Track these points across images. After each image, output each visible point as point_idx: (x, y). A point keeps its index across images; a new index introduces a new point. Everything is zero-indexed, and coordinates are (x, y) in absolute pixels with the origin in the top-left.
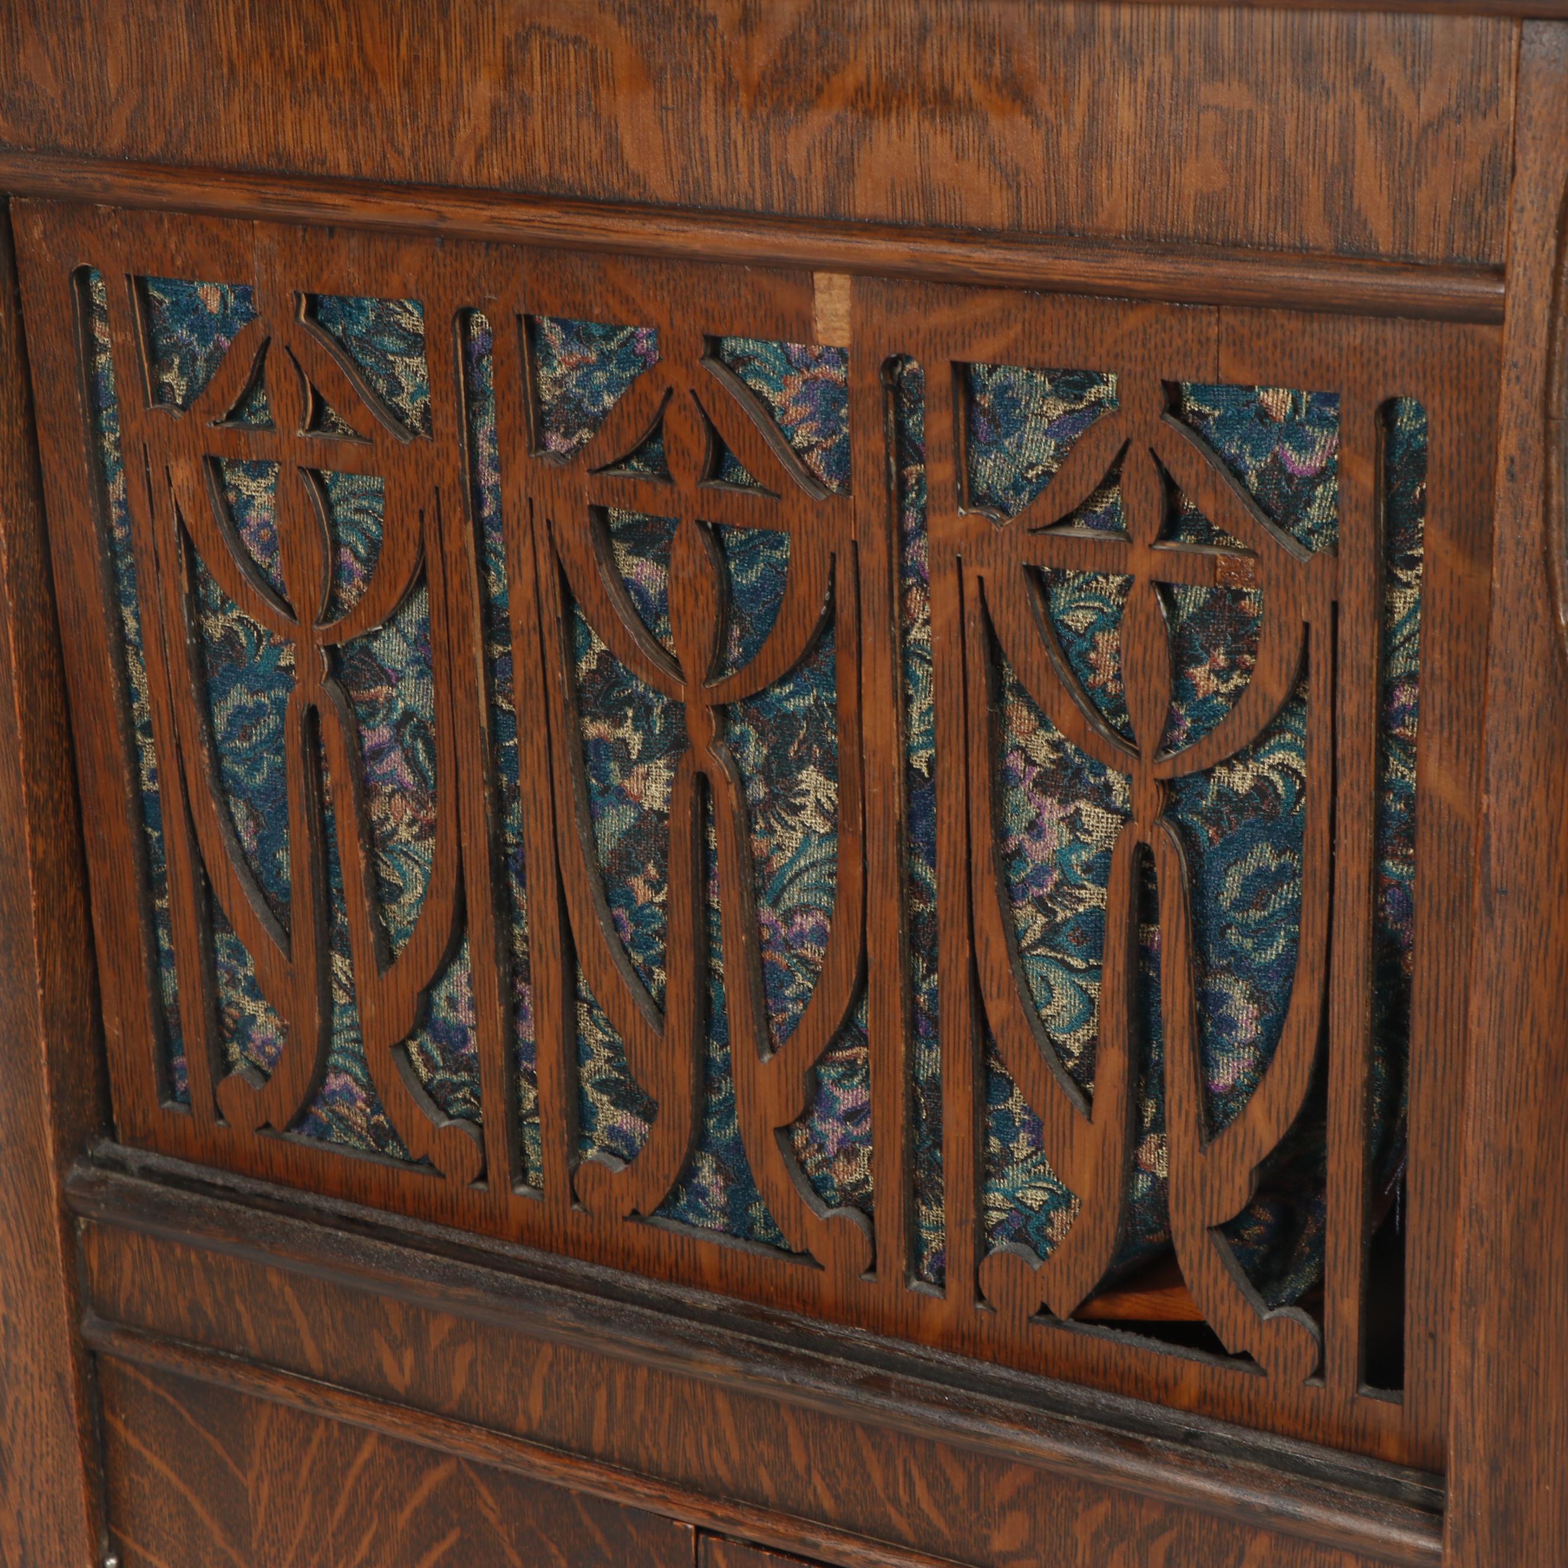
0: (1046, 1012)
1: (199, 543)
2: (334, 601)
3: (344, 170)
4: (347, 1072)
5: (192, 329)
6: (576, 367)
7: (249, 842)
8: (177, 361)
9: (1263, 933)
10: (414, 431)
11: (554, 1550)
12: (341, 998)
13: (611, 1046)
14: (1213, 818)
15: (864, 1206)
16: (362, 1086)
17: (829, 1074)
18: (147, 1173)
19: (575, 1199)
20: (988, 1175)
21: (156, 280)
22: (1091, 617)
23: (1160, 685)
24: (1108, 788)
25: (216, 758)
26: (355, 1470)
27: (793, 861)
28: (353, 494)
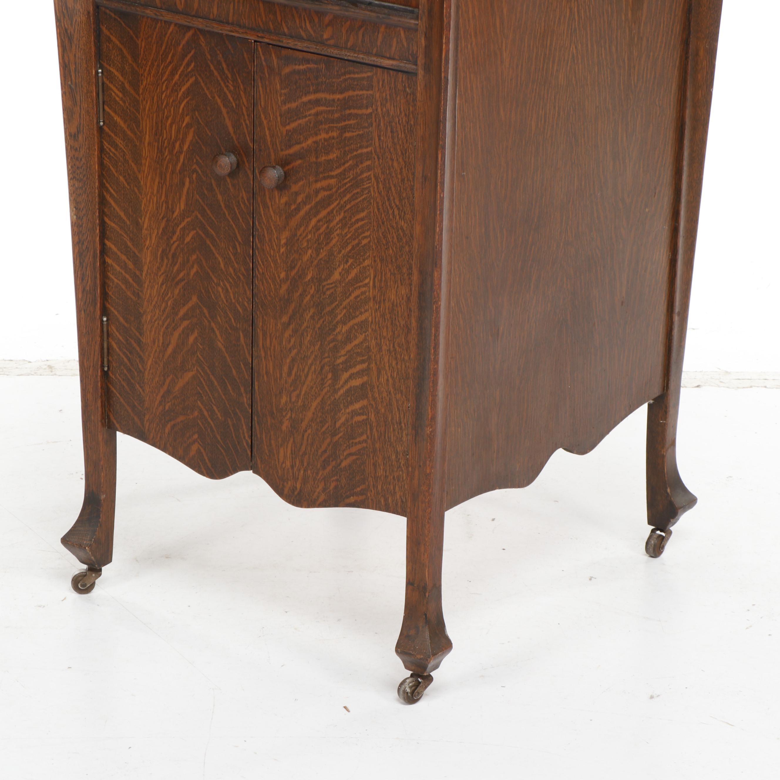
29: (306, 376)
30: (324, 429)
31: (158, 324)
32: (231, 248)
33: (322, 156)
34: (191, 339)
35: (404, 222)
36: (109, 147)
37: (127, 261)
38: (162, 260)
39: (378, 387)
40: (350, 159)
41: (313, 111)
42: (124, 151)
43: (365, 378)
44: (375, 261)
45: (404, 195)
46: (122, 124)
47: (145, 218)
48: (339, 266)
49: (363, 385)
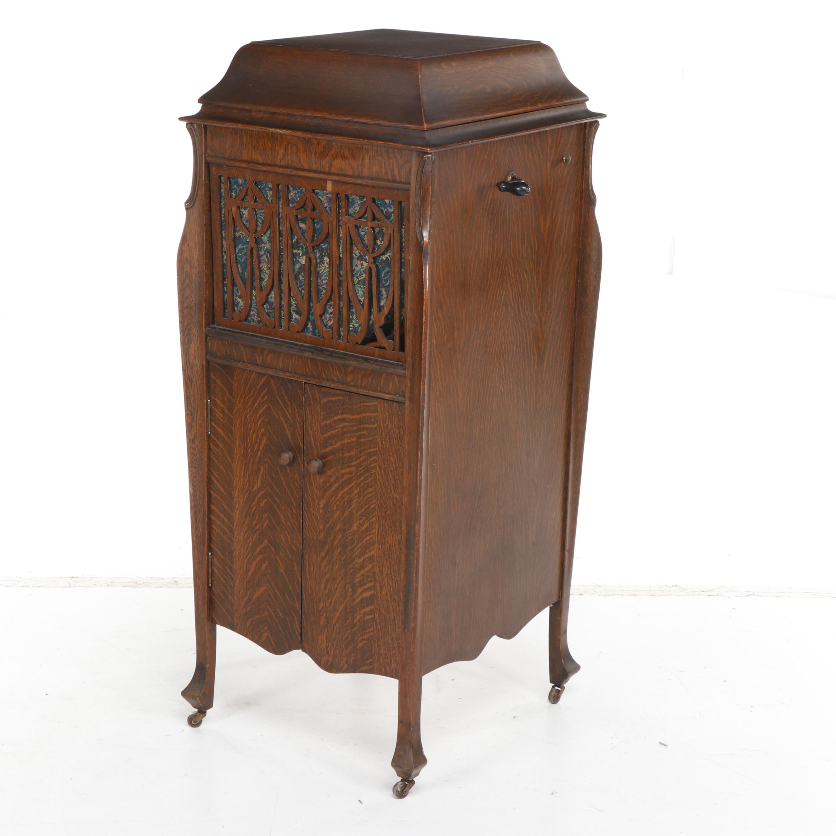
0: (358, 295)
1: (236, 220)
2: (256, 230)
3: (261, 162)
4: (254, 311)
5: (237, 186)
6: (294, 194)
7: (240, 271)
8: (234, 191)
9: (386, 281)
10: (270, 203)
11: (282, 389)
12: (254, 298)
13: (295, 304)
14: (380, 264)
15: (332, 328)
16: (256, 313)
17: (328, 307)
18: (220, 329)
19: (289, 330)
20: (350, 322)
21: (232, 178)
22: (364, 233)
23: (372, 243)
24: (366, 259)
25: (236, 257)
26: (251, 379)
27: (323, 272)
28: (260, 213)
29: (336, 590)
30: (347, 623)
31: (243, 557)
32: (289, 510)
33: (346, 453)
34: (264, 567)
35: (397, 494)
36: (214, 447)
37: (224, 518)
38: (246, 517)
39: (380, 597)
40: (363, 455)
41: (340, 426)
42: (223, 450)
43: (373, 592)
44: (379, 519)
45: (397, 478)
46: (222, 433)
47: (235, 491)
48: (356, 521)
49: (371, 596)
